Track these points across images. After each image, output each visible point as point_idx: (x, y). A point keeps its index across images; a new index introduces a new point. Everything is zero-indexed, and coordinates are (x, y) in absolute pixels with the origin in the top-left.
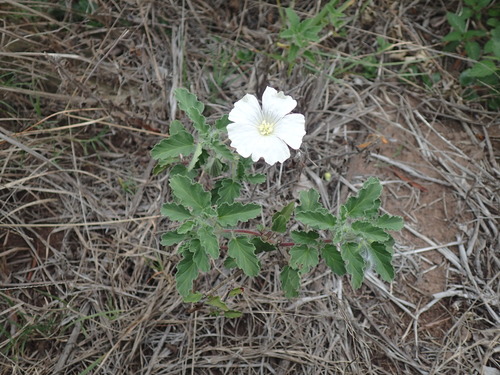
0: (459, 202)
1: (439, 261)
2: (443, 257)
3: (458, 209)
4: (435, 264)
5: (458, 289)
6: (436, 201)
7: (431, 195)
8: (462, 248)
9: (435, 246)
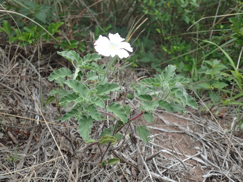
0: (191, 138)
1: (195, 163)
2: (196, 161)
3: (192, 141)
4: (194, 165)
5: (211, 172)
6: (181, 140)
7: (177, 138)
8: (202, 155)
9: (190, 157)
